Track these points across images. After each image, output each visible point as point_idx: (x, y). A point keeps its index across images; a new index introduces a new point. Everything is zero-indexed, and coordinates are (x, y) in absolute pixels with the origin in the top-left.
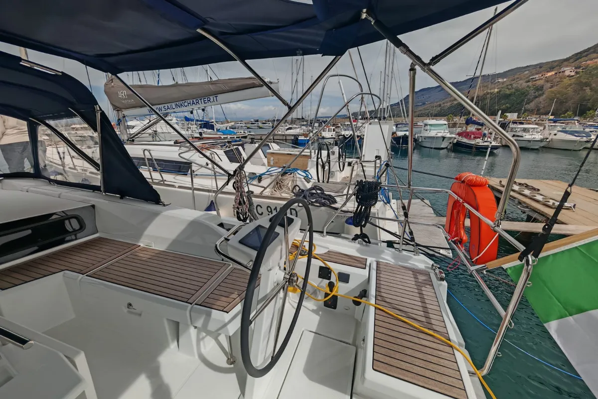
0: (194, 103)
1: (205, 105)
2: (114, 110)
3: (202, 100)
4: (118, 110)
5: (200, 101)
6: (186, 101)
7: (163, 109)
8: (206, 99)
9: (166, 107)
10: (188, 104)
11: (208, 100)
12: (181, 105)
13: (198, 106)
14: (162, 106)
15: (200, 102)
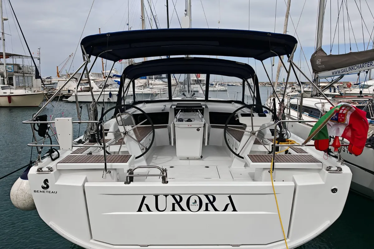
0: (361, 67)
1: (369, 68)
2: (313, 72)
3: (367, 64)
4: (316, 73)
5: (365, 64)
6: (356, 65)
7: (341, 72)
8: (369, 64)
9: (343, 71)
10: (357, 67)
11: (371, 64)
12: (353, 68)
13: (363, 69)
14: (341, 69)
15: (365, 66)
